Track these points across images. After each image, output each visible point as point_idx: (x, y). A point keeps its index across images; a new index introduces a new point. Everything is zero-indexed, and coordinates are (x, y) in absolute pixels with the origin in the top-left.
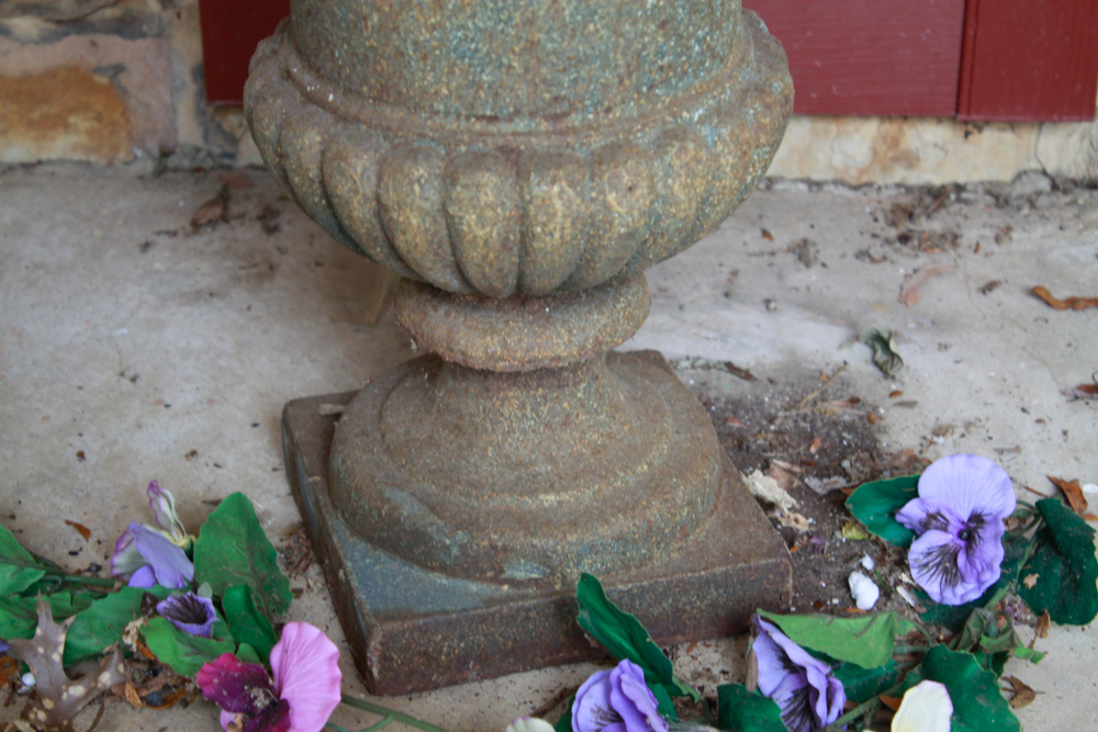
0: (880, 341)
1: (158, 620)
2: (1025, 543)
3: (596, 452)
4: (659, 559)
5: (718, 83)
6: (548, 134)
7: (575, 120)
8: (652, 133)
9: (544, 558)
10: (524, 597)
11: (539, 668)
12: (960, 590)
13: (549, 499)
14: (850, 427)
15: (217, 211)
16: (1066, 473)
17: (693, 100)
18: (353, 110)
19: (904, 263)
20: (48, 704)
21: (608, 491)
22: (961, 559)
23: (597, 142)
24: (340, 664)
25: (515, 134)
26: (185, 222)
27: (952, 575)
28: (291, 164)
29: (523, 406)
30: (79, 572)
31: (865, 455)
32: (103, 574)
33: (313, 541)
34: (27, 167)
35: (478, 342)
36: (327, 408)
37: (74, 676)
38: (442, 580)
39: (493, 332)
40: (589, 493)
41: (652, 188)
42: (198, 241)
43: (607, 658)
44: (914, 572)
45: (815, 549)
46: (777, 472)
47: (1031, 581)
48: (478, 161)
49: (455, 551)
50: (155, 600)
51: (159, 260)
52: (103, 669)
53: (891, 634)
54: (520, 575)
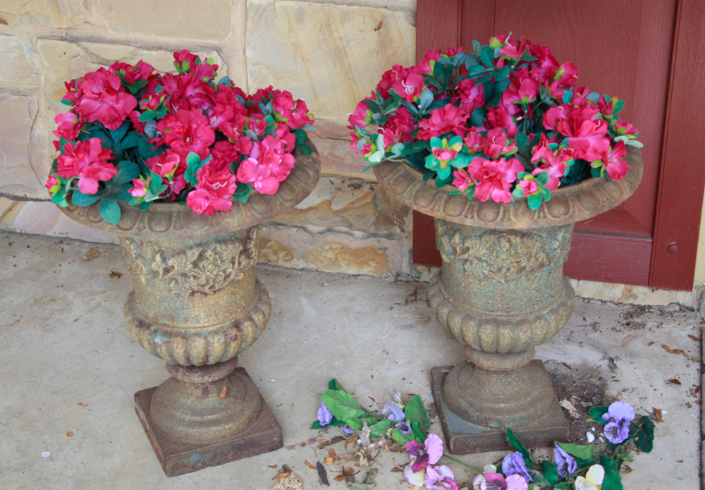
0: (611, 360)
1: (395, 429)
2: (638, 427)
3: (517, 393)
4: (532, 424)
5: (552, 303)
6: (506, 316)
7: (513, 313)
8: (533, 317)
9: (499, 421)
10: (493, 431)
11: (496, 451)
12: (617, 440)
13: (502, 405)
14: (597, 387)
15: (414, 298)
16: (657, 407)
17: (545, 308)
18: (456, 305)
19: (627, 332)
20: (365, 448)
21: (519, 404)
22: (618, 431)
23: (518, 319)
24: (443, 446)
25: (497, 315)
26: (403, 300)
27: (615, 435)
28: (439, 316)
29: (497, 379)
30: (372, 412)
31: (600, 396)
32: (379, 413)
33: (437, 409)
34: (355, 276)
35: (486, 362)
36: (444, 371)
37: (372, 442)
38: (472, 425)
39: (490, 360)
40: (513, 404)
41: (532, 331)
42: (407, 308)
43: (514, 449)
44: (605, 433)
45: (580, 424)
46: (572, 399)
47: (637, 439)
48: (487, 322)
49: (476, 417)
50: (395, 424)
51: (395, 313)
52: (379, 440)
53: (592, 452)
54: (493, 425)
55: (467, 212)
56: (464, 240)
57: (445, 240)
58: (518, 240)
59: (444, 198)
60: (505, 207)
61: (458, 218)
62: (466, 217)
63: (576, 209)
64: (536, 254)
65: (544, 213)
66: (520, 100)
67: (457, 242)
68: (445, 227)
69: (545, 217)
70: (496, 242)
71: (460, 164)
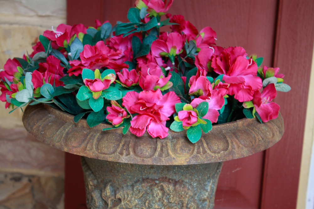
55: (122, 149)
56: (115, 192)
57: (96, 195)
58: (171, 187)
59: (97, 137)
60: (162, 143)
61: (113, 155)
62: (121, 154)
63: (236, 146)
64: (188, 204)
65: (204, 149)
66: (168, 52)
67: (108, 194)
68: (95, 182)
69: (205, 152)
70: (149, 191)
71: (114, 96)
